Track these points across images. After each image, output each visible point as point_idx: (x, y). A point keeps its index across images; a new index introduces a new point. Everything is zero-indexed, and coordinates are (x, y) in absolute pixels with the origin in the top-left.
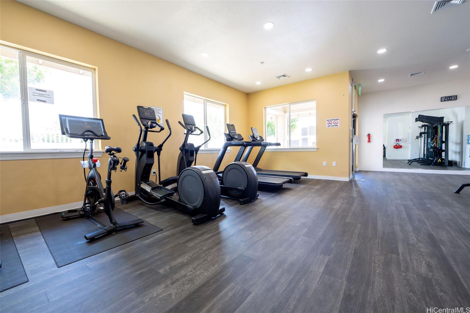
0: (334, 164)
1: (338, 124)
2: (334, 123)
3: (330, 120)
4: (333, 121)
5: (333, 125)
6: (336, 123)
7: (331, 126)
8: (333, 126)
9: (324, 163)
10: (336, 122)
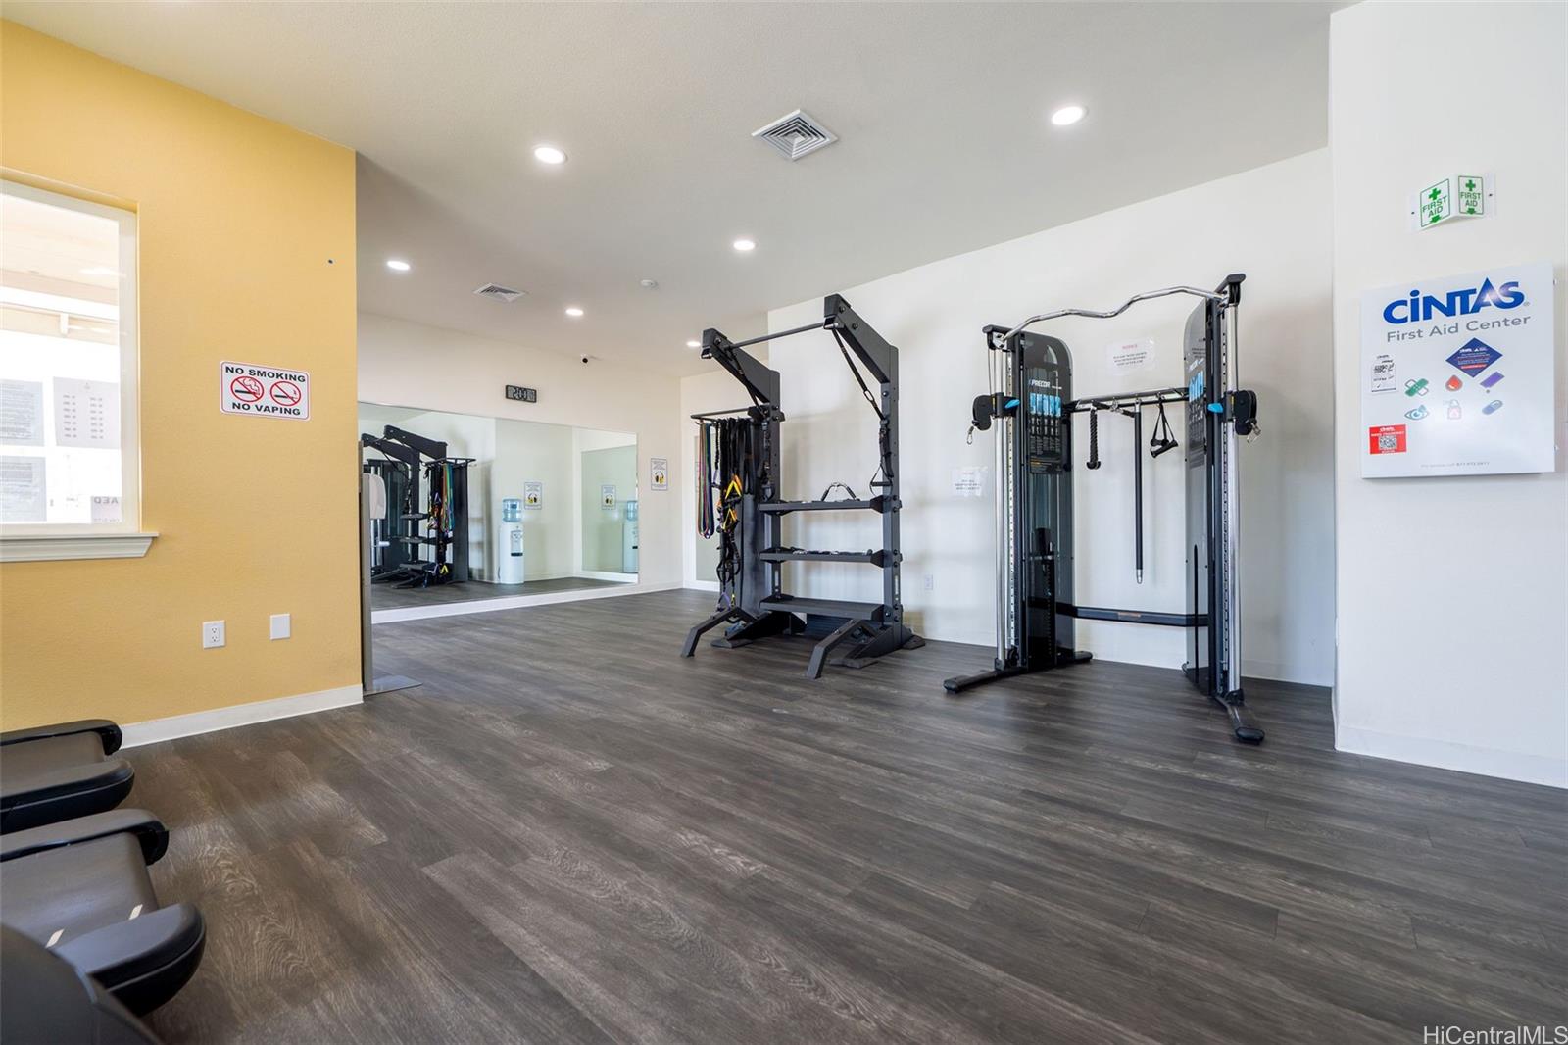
0: (279, 625)
1: (301, 406)
2: (276, 391)
3: (246, 373)
4: (267, 383)
5: (267, 400)
6: (287, 397)
7: (253, 409)
8: (267, 408)
9: (213, 632)
10: (289, 389)
